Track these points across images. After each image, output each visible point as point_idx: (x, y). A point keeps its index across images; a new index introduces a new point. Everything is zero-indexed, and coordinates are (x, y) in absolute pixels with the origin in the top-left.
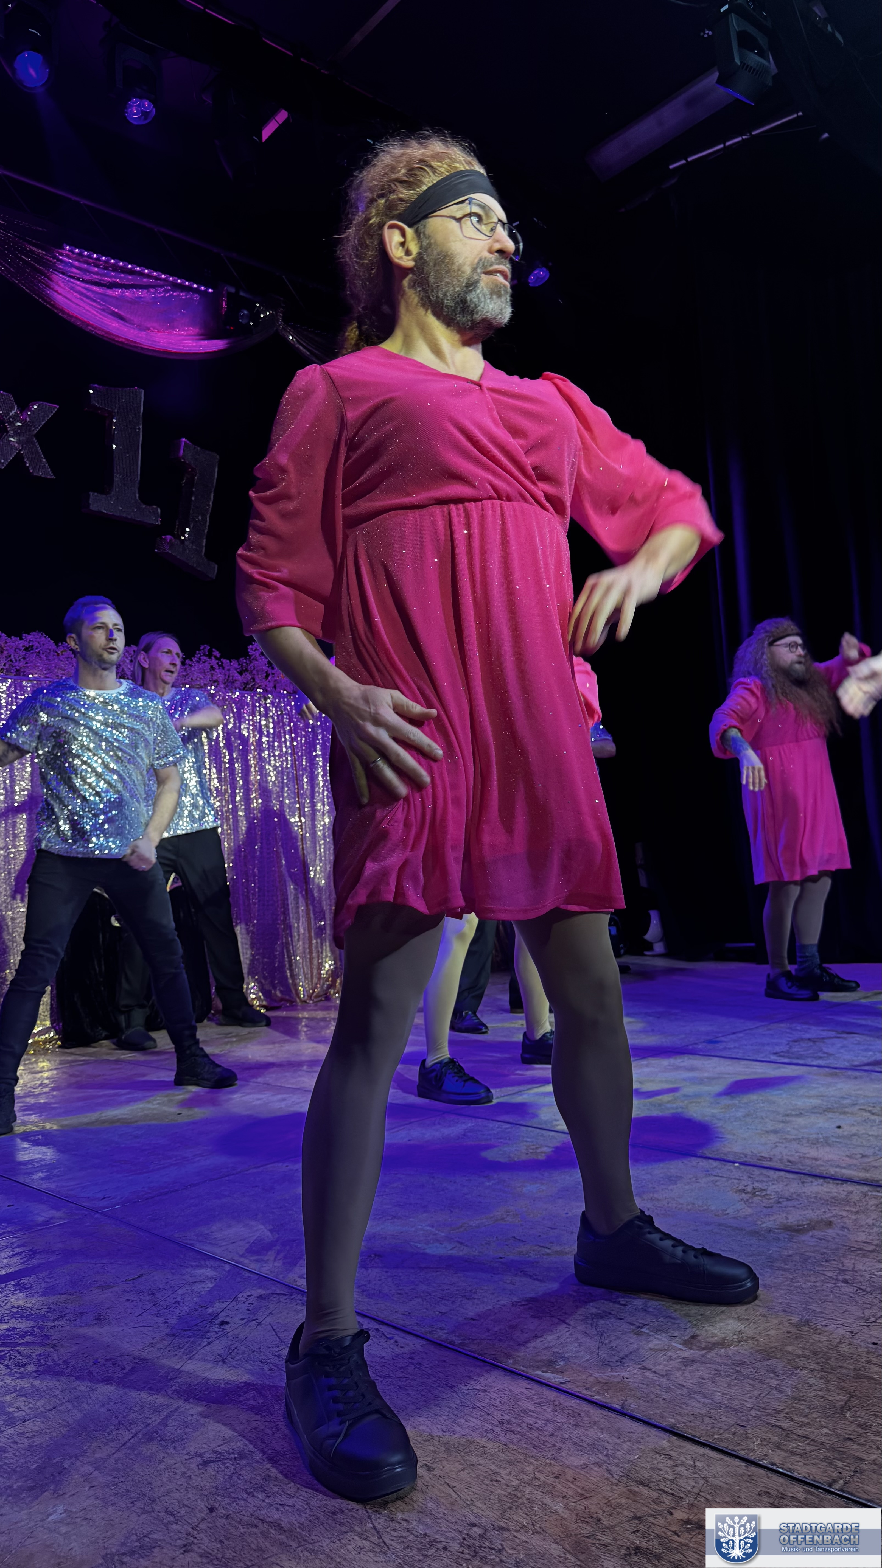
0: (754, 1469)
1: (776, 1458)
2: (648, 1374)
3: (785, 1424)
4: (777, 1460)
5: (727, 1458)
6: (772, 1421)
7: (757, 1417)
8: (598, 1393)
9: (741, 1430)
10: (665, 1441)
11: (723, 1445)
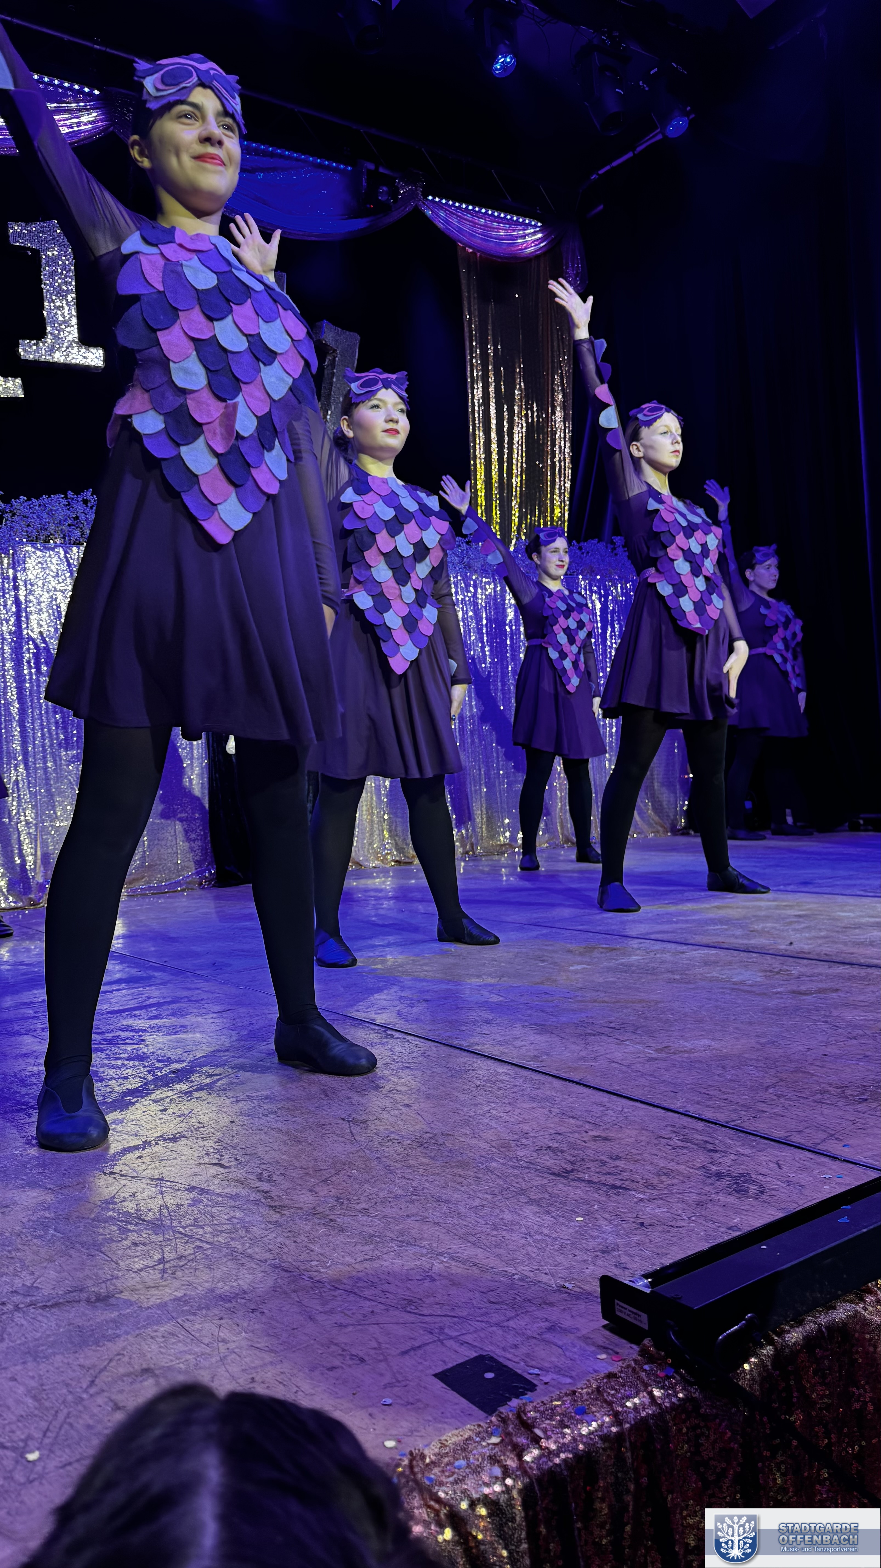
0: (670, 1114)
1: (692, 1109)
2: (614, 1065)
3: (712, 1093)
4: (691, 1110)
5: (651, 1108)
6: (702, 1090)
7: (692, 1088)
8: (565, 1072)
9: (673, 1094)
10: (605, 1098)
11: (650, 1101)
